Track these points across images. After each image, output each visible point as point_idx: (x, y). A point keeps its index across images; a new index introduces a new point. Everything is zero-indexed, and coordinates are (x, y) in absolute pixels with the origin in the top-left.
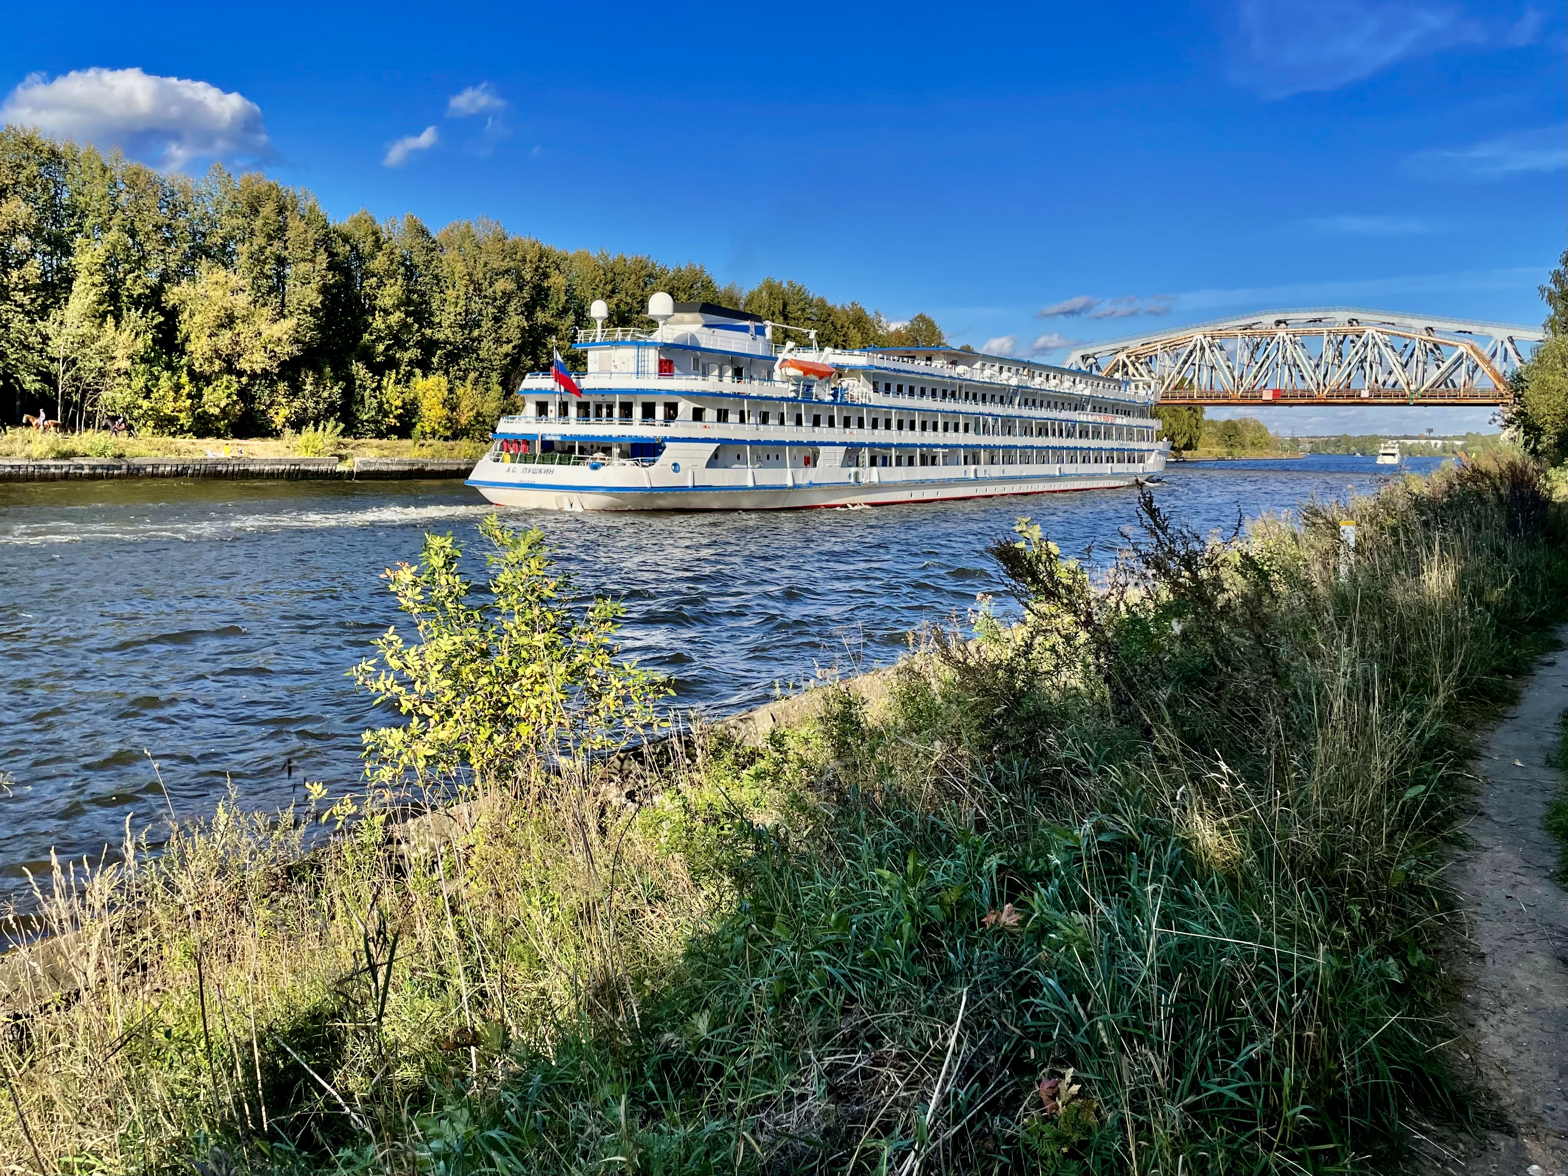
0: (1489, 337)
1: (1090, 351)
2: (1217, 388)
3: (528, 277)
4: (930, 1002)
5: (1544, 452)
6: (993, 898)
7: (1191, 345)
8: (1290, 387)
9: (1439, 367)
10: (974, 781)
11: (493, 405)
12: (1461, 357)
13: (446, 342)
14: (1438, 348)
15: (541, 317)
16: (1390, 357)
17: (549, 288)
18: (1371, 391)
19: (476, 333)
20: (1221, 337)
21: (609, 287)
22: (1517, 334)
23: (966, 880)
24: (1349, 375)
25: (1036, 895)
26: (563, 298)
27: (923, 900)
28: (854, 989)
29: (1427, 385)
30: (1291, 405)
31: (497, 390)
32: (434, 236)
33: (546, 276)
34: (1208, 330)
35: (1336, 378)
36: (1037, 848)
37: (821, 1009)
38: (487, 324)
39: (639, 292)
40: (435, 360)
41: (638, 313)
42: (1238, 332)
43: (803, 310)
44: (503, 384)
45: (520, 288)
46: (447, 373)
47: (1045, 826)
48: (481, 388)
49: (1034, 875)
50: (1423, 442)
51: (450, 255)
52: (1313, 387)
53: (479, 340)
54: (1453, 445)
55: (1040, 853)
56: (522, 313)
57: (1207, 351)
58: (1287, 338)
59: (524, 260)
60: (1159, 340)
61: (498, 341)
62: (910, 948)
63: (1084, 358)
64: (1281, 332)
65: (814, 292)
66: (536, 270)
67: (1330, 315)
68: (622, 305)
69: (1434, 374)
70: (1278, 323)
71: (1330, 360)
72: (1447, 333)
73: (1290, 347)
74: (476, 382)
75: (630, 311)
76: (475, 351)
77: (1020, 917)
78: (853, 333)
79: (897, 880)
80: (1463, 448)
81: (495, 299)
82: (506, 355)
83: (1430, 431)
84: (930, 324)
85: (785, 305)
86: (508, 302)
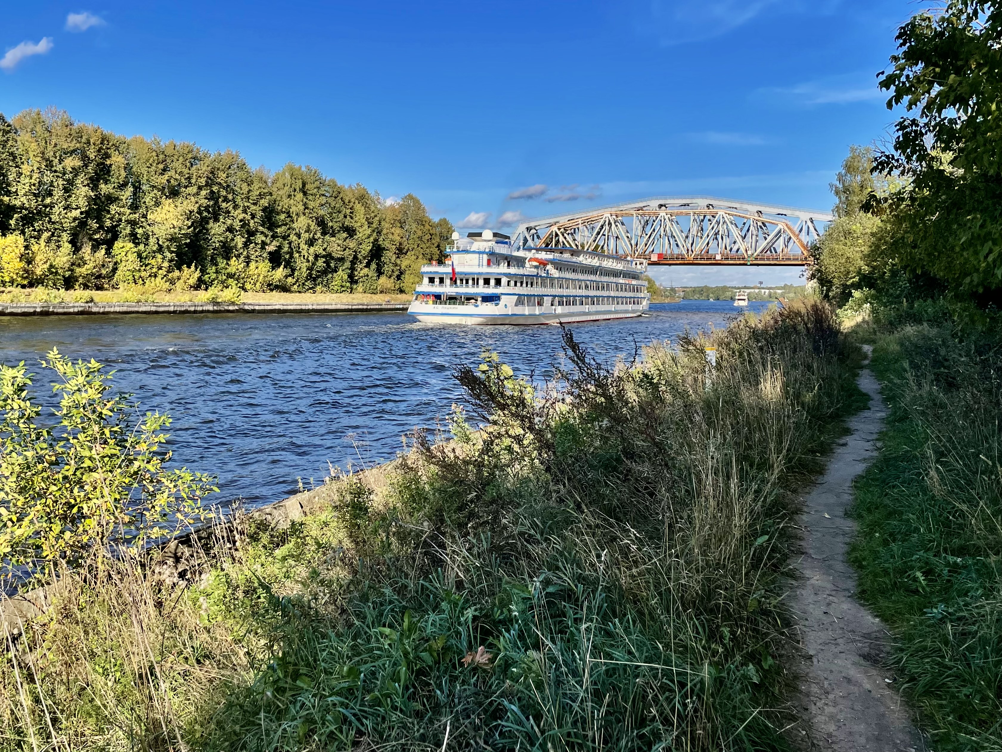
0: (798, 218)
1: (532, 224)
2: (621, 252)
3: (92, 156)
4: (422, 731)
5: (834, 297)
6: (470, 642)
7: (602, 221)
8: (669, 252)
9: (766, 239)
10: (454, 552)
11: (65, 259)
12: (780, 232)
13: (22, 207)
14: (765, 226)
15: (104, 188)
16: (735, 232)
17: (111, 165)
18: (723, 255)
19: (48, 201)
20: (622, 216)
21: (161, 166)
22: (815, 216)
23: (449, 629)
24: (708, 244)
25: (502, 638)
26: (123, 174)
27: (416, 648)
28: (362, 724)
29: (759, 251)
30: (670, 265)
31: (67, 247)
32: (10, 121)
33: (107, 156)
34: (613, 210)
35: (700, 245)
36: (501, 600)
37: (336, 743)
38: (58, 193)
39: (187, 171)
40: (12, 222)
41: (186, 187)
42: (632, 212)
43: (319, 188)
44: (73, 242)
45: (86, 166)
46: (23, 233)
47: (508, 583)
48: (53, 245)
49: (500, 621)
50: (757, 291)
51: (24, 137)
52: (684, 252)
53: (51, 206)
54: (775, 293)
55: (504, 604)
56: (88, 185)
57: (613, 225)
58: (666, 217)
59: (88, 142)
60: (580, 216)
61: (67, 208)
62: (406, 688)
63: (529, 229)
64: (662, 213)
65: (327, 176)
66: (99, 151)
67: (694, 201)
68: (172, 181)
69: (763, 244)
70: (661, 206)
71: (695, 233)
72: (770, 215)
73: (668, 224)
74: (49, 241)
75: (179, 185)
76: (47, 215)
77: (490, 656)
78: (358, 207)
79: (395, 636)
80: (783, 295)
81: (64, 174)
82: (75, 219)
83: (761, 283)
84: (416, 202)
85: (304, 184)
86: (76, 175)
